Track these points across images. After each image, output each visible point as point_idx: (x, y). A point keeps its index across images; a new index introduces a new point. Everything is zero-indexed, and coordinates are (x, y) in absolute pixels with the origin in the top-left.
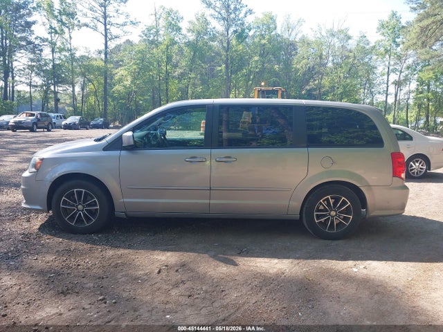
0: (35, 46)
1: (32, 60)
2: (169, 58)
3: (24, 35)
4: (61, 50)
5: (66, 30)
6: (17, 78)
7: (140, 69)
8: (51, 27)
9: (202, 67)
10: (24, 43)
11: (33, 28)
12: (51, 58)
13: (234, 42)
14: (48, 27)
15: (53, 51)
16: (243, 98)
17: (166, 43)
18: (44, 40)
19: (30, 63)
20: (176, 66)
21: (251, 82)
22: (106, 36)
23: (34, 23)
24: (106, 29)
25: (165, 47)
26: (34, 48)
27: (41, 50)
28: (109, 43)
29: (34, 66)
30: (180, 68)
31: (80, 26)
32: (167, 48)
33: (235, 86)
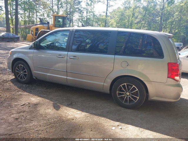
0: (81, 11)
1: (80, 16)
2: (133, 14)
3: (78, 7)
4: (90, 12)
5: (92, 4)
6: (74, 24)
7: (120, 19)
8: (87, 3)
9: (149, 18)
10: (78, 10)
11: (81, 4)
12: (86, 16)
13: (166, 6)
14: (86, 3)
15: (87, 13)
16: (169, 33)
17: (133, 7)
18: (84, 8)
19: (79, 18)
20: (136, 18)
21: (173, 25)
22: (107, 5)
23: (81, 2)
24: (108, 3)
25: (132, 9)
26: (81, 12)
27: (83, 13)
28: (108, 8)
29: (80, 19)
30: (138, 19)
31: (98, 2)
32: (133, 10)
33: (164, 27)
